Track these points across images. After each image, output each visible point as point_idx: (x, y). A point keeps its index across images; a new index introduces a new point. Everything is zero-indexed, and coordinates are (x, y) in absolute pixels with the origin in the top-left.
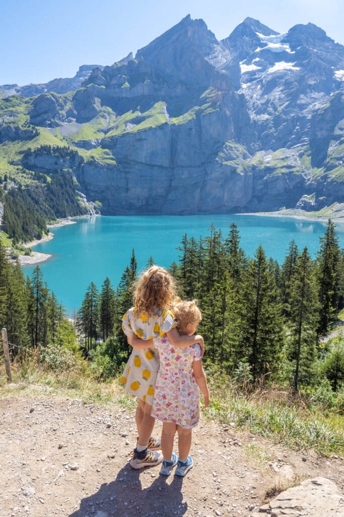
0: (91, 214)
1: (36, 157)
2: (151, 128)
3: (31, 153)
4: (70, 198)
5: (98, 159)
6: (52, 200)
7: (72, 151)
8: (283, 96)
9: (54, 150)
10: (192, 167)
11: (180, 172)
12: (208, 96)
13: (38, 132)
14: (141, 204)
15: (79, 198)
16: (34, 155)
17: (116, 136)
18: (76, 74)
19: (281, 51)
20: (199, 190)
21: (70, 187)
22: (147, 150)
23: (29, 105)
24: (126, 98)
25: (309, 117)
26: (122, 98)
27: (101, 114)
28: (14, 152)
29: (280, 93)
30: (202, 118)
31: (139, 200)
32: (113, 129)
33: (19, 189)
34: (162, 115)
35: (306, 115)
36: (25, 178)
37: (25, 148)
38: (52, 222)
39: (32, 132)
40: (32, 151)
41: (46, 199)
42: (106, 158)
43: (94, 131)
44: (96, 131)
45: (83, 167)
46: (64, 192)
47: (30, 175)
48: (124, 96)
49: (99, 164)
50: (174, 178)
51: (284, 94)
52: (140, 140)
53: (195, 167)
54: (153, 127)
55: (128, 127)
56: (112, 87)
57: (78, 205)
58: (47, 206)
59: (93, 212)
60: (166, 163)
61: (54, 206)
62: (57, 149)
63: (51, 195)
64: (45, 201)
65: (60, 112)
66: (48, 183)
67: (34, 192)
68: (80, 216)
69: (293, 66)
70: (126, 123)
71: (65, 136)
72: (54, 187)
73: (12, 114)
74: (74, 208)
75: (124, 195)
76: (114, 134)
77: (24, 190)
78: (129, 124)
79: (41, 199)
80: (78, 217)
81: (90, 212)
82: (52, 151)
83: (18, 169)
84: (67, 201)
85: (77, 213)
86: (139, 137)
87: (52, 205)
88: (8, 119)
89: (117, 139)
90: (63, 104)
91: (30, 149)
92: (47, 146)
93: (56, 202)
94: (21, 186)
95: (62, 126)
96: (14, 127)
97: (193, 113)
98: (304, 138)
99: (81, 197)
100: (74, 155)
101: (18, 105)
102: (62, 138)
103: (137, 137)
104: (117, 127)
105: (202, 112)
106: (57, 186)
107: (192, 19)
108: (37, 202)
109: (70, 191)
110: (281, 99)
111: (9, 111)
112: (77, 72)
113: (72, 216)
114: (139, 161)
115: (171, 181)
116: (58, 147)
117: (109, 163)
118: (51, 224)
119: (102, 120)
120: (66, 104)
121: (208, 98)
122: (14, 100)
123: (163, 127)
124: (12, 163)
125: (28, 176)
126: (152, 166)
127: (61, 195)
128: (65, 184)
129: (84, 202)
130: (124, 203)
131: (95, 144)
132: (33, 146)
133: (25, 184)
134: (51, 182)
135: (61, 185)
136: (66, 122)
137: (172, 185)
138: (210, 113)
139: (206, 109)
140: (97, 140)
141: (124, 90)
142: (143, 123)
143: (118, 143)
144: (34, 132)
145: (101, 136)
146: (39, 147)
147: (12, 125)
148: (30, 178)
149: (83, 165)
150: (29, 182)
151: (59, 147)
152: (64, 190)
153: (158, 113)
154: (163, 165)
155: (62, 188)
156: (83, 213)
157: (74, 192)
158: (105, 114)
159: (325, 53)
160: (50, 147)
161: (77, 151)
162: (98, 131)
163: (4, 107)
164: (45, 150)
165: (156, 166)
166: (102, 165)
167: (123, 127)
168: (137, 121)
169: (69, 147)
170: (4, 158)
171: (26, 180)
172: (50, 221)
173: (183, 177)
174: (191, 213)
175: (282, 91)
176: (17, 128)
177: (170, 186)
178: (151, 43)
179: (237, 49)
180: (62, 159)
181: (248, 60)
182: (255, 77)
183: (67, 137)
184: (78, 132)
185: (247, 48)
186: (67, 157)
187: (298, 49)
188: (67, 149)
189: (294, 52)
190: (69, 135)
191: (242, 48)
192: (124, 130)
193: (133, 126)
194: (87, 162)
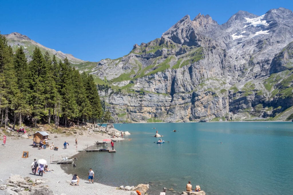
5: (123, 91)
8: (256, 49)
11: (177, 96)
19: (260, 25)
20: (190, 107)
22: (155, 85)
25: (272, 59)
29: (255, 47)
32: (138, 75)
35: (270, 58)
45: (113, 95)
50: (173, 101)
52: (151, 79)
53: (186, 93)
55: (147, 73)
69: (267, 32)
100: (108, 89)
102: (107, 81)
104: (141, 73)
123: (165, 71)
138: (197, 61)
139: (195, 59)
140: (127, 81)
142: (155, 70)
151: (100, 85)
161: (110, 87)
165: (161, 94)
166: (125, 94)
177: (170, 105)
179: (231, 27)
180: (100, 91)
181: (238, 33)
182: (242, 41)
183: (110, 80)
184: (117, 78)
185: (238, 26)
186: (103, 90)
187: (271, 22)
188: (105, 86)
189: (268, 25)
190: (112, 79)
191: (235, 27)
192: (144, 75)
193: (150, 72)
194: (115, 93)
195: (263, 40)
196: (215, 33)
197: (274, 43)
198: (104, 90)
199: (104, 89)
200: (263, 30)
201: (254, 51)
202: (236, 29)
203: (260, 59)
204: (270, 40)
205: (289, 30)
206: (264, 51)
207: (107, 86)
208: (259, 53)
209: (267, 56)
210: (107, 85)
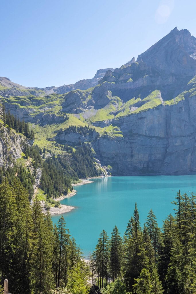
0: (104, 175)
1: (65, 134)
2: (149, 109)
3: (62, 131)
4: (89, 163)
5: (110, 134)
6: (76, 165)
7: (91, 129)
9: (78, 129)
10: (183, 136)
11: (174, 141)
12: (194, 82)
13: (68, 117)
14: (143, 167)
15: (96, 163)
16: (65, 133)
17: (123, 116)
18: (94, 76)
20: (190, 154)
21: (89, 155)
22: (147, 126)
23: (62, 99)
24: (130, 89)
26: (127, 89)
27: (112, 101)
28: (51, 132)
30: (190, 99)
31: (141, 164)
32: (121, 111)
33: (53, 158)
34: (158, 99)
36: (58, 150)
37: (58, 129)
38: (75, 181)
40: (63, 130)
41: (72, 165)
42: (116, 133)
43: (107, 114)
44: (108, 114)
45: (99, 140)
46: (85, 159)
47: (61, 148)
48: (129, 88)
49: (111, 137)
50: (169, 146)
52: (141, 118)
53: (185, 136)
54: (151, 108)
55: (132, 109)
56: (120, 83)
57: (95, 169)
58: (72, 169)
59: (106, 173)
60: (162, 134)
61: (77, 170)
62: (81, 128)
63: (75, 161)
64: (71, 166)
65: (83, 102)
66: (73, 152)
67: (63, 159)
68: (96, 177)
70: (130, 107)
71: (87, 118)
72: (78, 156)
73: (50, 106)
74: (91, 171)
75: (129, 160)
76: (121, 115)
77: (56, 158)
78: (133, 107)
79: (68, 165)
80: (95, 177)
81: (103, 173)
82: (77, 130)
83: (53, 144)
84: (87, 166)
85: (94, 174)
86: (140, 117)
87: (76, 169)
88: (47, 109)
89: (124, 119)
90: (85, 96)
91: (61, 129)
92: (73, 126)
93: (79, 167)
94: (54, 155)
95: (84, 112)
96: (52, 115)
97: (182, 96)
99: (97, 162)
100: (92, 132)
101: (55, 100)
102: (84, 120)
103: (139, 116)
104: (124, 110)
105: (190, 95)
106: (80, 155)
107: (178, 30)
108: (65, 167)
109: (89, 158)
111: (48, 104)
112: (95, 75)
113: (90, 177)
114: (140, 134)
115: (167, 148)
116: (81, 127)
117: (118, 136)
118: (74, 184)
119: (113, 106)
120: (87, 96)
121: (194, 84)
122: (53, 97)
123: (158, 108)
124: (49, 140)
125: (59, 148)
126: (151, 137)
127: (82, 161)
128: (85, 153)
129: (99, 167)
130: (130, 166)
131: (107, 123)
132: (64, 127)
133: (57, 154)
134: (76, 152)
135: (83, 154)
136: (87, 109)
137: (167, 151)
139: (192, 92)
140: (109, 120)
141: (129, 83)
142: (143, 106)
143: (125, 121)
144: (65, 117)
145: (112, 117)
146: (68, 127)
147: (50, 114)
148: (61, 150)
149: (98, 138)
150: (60, 152)
151: (82, 127)
152: (84, 158)
153: (155, 98)
154: (160, 136)
155: (84, 157)
156: (98, 174)
157: (92, 159)
158: (115, 101)
160: (75, 127)
161: (94, 129)
162: (110, 114)
163: (45, 102)
164: (72, 129)
165: (154, 137)
166: (112, 138)
167: (128, 110)
168: (138, 105)
169: (89, 126)
170: (44, 136)
171: (58, 151)
172: (74, 181)
173: (176, 144)
174: (184, 173)
176: (54, 116)
177: (166, 152)
178: (147, 50)
180: (84, 135)
184: (95, 115)
186: (87, 133)
188: (88, 128)
190: (89, 118)
192: (129, 112)
193: (136, 108)
194: (101, 137)
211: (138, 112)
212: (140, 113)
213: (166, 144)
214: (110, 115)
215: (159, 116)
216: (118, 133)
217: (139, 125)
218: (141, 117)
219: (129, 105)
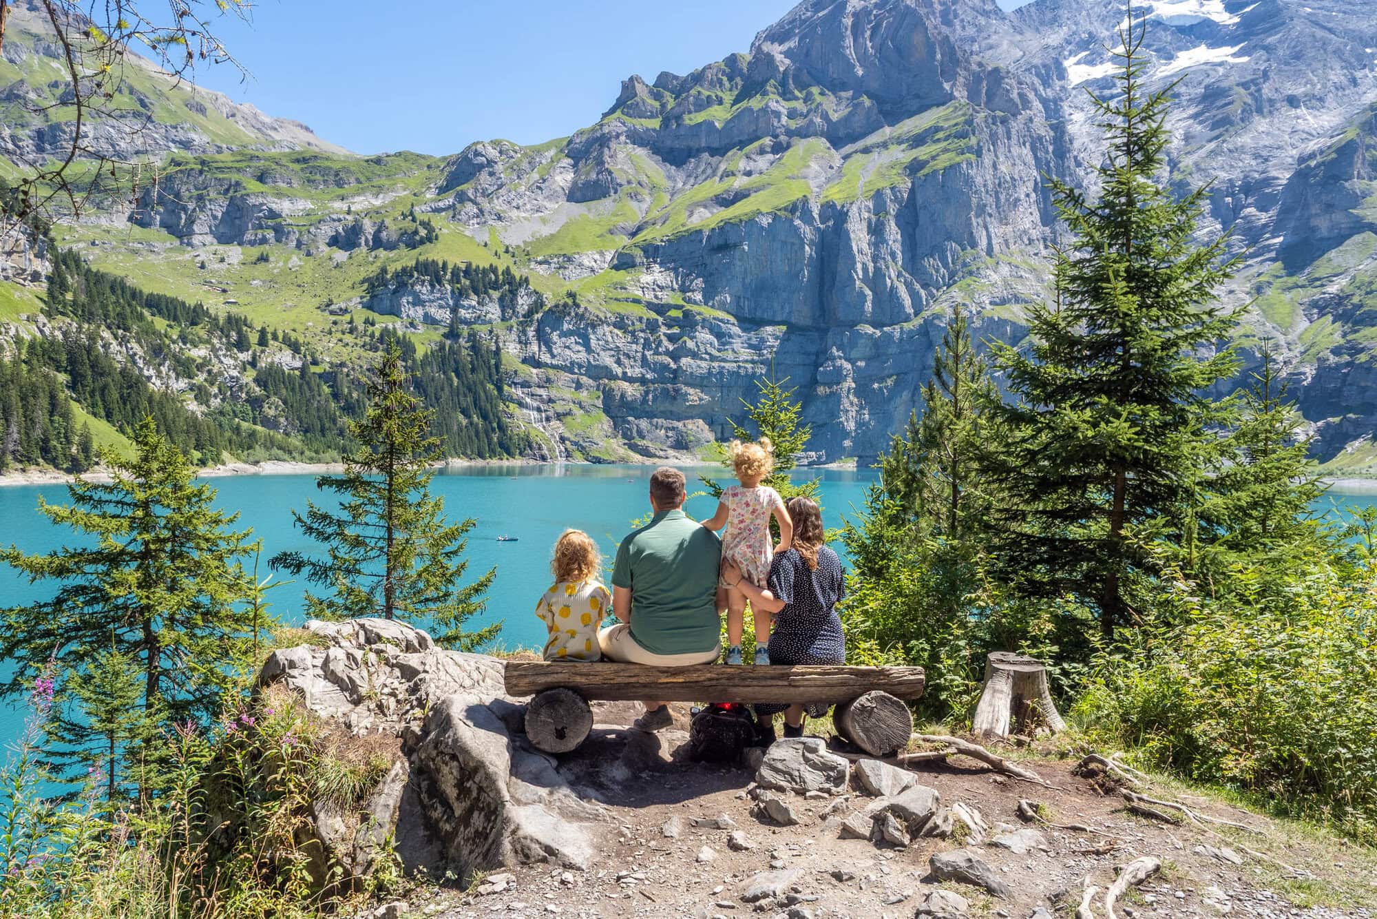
0: (543, 458)
2: (758, 213)
3: (386, 279)
5: (588, 301)
7: (514, 277)
8: (1199, 128)
9: (456, 272)
10: (885, 327)
11: (846, 341)
13: (437, 232)
15: (513, 407)
16: (393, 285)
17: (657, 239)
19: (1194, 22)
21: (489, 375)
22: (744, 278)
23: (434, 173)
24: (708, 148)
25: (1284, 177)
26: (698, 150)
27: (629, 189)
28: (349, 282)
29: (1191, 121)
30: (920, 183)
32: (654, 224)
33: (304, 369)
34: (800, 181)
35: (1274, 173)
37: (377, 268)
39: (416, 232)
40: (389, 275)
42: (617, 300)
43: (597, 231)
44: (604, 230)
45: (539, 321)
49: (592, 314)
50: (827, 361)
51: (1200, 123)
52: (724, 247)
54: (766, 210)
55: (695, 215)
57: (502, 428)
59: (552, 450)
60: (802, 314)
62: (467, 272)
65: (512, 185)
68: (500, 459)
69: (1234, 55)
70: (693, 207)
71: (513, 243)
72: (432, 372)
76: (649, 237)
77: (321, 374)
78: (702, 209)
80: (494, 460)
81: (540, 448)
82: (448, 276)
85: (492, 449)
88: (361, 203)
90: (525, 165)
91: (383, 271)
92: (436, 262)
95: (512, 221)
96: (373, 224)
97: (894, 171)
98: (1268, 239)
99: (521, 404)
102: (502, 249)
103: (717, 241)
104: (665, 219)
106: (440, 371)
110: (1193, 137)
113: (469, 458)
116: (469, 265)
117: (623, 312)
119: (629, 206)
121: (941, 129)
122: (398, 163)
124: (326, 308)
129: (526, 422)
131: (592, 263)
134: (424, 357)
136: (526, 211)
138: (945, 169)
139: (933, 158)
140: (601, 253)
141: (704, 127)
142: (740, 203)
144: (424, 232)
145: (623, 241)
148: (362, 346)
149: (539, 315)
151: (474, 266)
153: (787, 177)
154: (793, 321)
156: (515, 450)
157: (500, 389)
158: (639, 189)
159: (1341, 15)
160: (445, 265)
161: (527, 276)
162: (611, 232)
164: (428, 271)
167: (682, 217)
168: (725, 201)
170: (315, 296)
175: (1195, 116)
179: (1060, 26)
180: (476, 298)
181: (1092, 54)
182: (1115, 91)
183: (518, 247)
184: (552, 235)
185: (1091, 23)
186: (491, 291)
187: (1248, 9)
188: (500, 272)
189: (1237, 20)
190: (525, 242)
191: (1076, 24)
192: (683, 225)
193: (712, 213)
194: (550, 310)
195: (1230, 89)
196: (991, 47)
197: (1278, 105)
198: (496, 295)
199: (496, 286)
200: (1212, 45)
201: (1188, 138)
202: (1085, 36)
203: (1223, 175)
204: (1259, 90)
205: (1339, 49)
206: (1240, 141)
207: (507, 272)
208: (1212, 145)
209: (1253, 163)
210: (508, 268)
211: (713, 226)
212: (721, 228)
213: (817, 355)
214: (609, 236)
215: (793, 244)
216: (626, 300)
217: (711, 274)
218: (721, 242)
219: (687, 203)
